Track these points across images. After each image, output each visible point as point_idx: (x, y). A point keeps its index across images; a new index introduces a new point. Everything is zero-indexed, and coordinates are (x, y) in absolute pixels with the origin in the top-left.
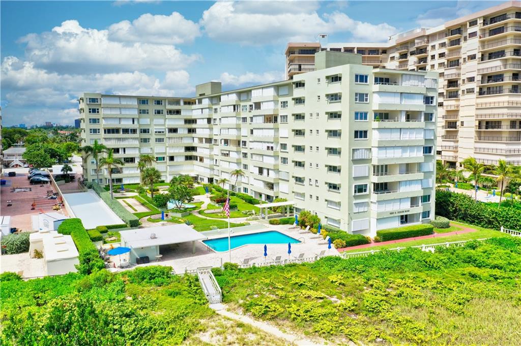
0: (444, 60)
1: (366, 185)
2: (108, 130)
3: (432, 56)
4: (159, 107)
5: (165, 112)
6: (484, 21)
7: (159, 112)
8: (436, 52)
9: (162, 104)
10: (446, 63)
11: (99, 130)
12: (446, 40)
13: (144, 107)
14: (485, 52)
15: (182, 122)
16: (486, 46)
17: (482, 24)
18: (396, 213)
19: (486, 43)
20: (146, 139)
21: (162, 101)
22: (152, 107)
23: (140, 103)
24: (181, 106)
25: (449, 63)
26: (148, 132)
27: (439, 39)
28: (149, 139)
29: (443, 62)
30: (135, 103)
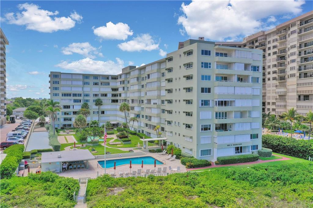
0: (276, 50)
1: (210, 125)
2: (64, 94)
3: (269, 48)
4: (96, 81)
5: (100, 84)
6: (301, 23)
7: (96, 84)
8: (271, 45)
9: (98, 79)
10: (277, 52)
11: (58, 94)
12: (277, 37)
13: (86, 80)
14: (302, 43)
15: (110, 90)
16: (302, 39)
17: (299, 25)
18: (231, 145)
19: (303, 37)
20: (87, 100)
21: (98, 77)
22: (91, 81)
23: (84, 78)
24: (110, 80)
25: (279, 51)
26: (89, 96)
27: (273, 37)
28: (89, 100)
29: (275, 51)
30: (81, 77)
